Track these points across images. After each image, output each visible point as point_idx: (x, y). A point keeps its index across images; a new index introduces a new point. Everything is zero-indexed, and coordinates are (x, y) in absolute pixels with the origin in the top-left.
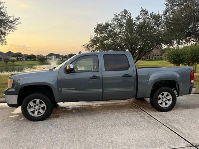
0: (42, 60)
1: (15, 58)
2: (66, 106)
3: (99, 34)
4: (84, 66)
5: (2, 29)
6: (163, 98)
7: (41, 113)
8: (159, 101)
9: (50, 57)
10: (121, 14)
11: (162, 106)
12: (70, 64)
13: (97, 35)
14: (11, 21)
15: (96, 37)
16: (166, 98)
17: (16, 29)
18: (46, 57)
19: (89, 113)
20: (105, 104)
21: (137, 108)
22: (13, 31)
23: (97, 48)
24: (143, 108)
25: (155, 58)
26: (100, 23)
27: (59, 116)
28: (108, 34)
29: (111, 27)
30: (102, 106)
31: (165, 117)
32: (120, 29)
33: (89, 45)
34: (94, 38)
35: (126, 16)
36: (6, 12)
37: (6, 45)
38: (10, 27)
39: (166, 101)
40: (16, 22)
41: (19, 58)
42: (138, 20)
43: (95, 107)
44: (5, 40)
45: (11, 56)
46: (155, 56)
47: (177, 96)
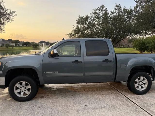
0: (35, 46)
1: (14, 44)
2: (51, 86)
3: (80, 25)
4: (68, 51)
5: (1, 20)
6: (139, 82)
7: (27, 94)
8: (136, 84)
9: (41, 44)
10: (99, 9)
11: (138, 89)
12: (54, 49)
13: (79, 26)
14: (9, 13)
15: (78, 28)
16: (142, 82)
17: (13, 20)
18: (38, 44)
19: (71, 95)
20: (85, 85)
21: (114, 90)
22: (10, 22)
23: (79, 37)
24: (120, 90)
25: (124, 46)
26: (81, 16)
27: (43, 96)
28: (87, 25)
29: (90, 19)
30: (83, 87)
31: (142, 100)
32: (98, 21)
33: (72, 34)
34: (76, 28)
35: (103, 10)
36: (4, 6)
37: (4, 33)
38: (8, 19)
39: (142, 85)
40: (13, 14)
41: (17, 44)
42: (113, 14)
43: (76, 88)
44: (3, 29)
45: (11, 43)
46: (124, 44)
47: (152, 80)
